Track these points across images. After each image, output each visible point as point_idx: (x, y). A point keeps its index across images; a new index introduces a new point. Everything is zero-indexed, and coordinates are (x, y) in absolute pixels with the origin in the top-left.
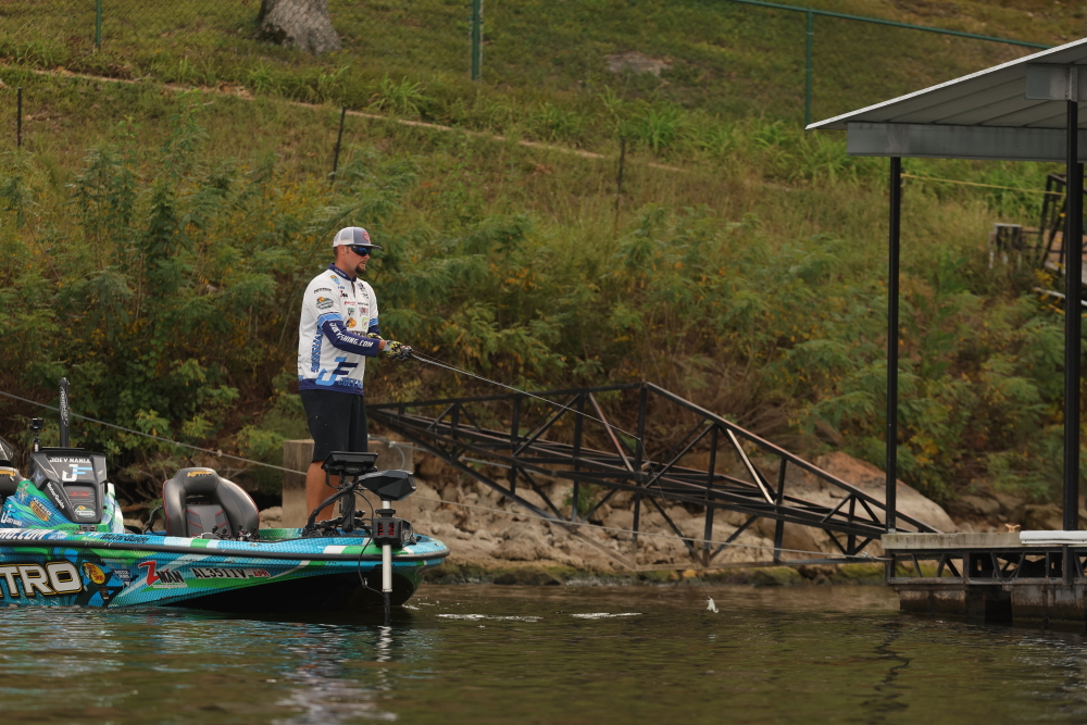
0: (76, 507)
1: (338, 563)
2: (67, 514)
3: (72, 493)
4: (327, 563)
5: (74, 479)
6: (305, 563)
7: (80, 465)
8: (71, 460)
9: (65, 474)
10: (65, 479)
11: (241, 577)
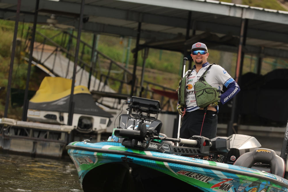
4: (103, 155)
6: (95, 154)
11: (87, 163)
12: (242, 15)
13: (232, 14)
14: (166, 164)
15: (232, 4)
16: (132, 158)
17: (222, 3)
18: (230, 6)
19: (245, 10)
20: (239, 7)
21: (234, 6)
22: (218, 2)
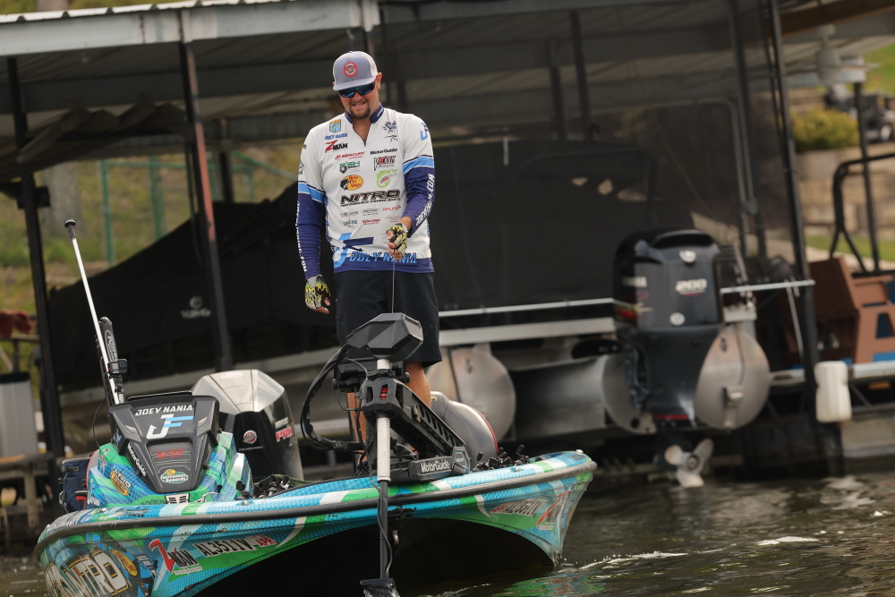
0: (162, 472)
1: (340, 516)
2: (150, 483)
3: (160, 453)
4: (327, 518)
5: (163, 434)
6: (301, 521)
7: (177, 414)
8: (166, 409)
9: (152, 428)
10: (150, 436)
11: (247, 549)
12: (181, 31)
13: (151, 38)
14: (480, 498)
15: (147, 7)
16: (412, 507)
17: (117, 10)
18: (141, 15)
19: (185, 16)
20: (169, 10)
21: (154, 12)
22: (103, 11)
